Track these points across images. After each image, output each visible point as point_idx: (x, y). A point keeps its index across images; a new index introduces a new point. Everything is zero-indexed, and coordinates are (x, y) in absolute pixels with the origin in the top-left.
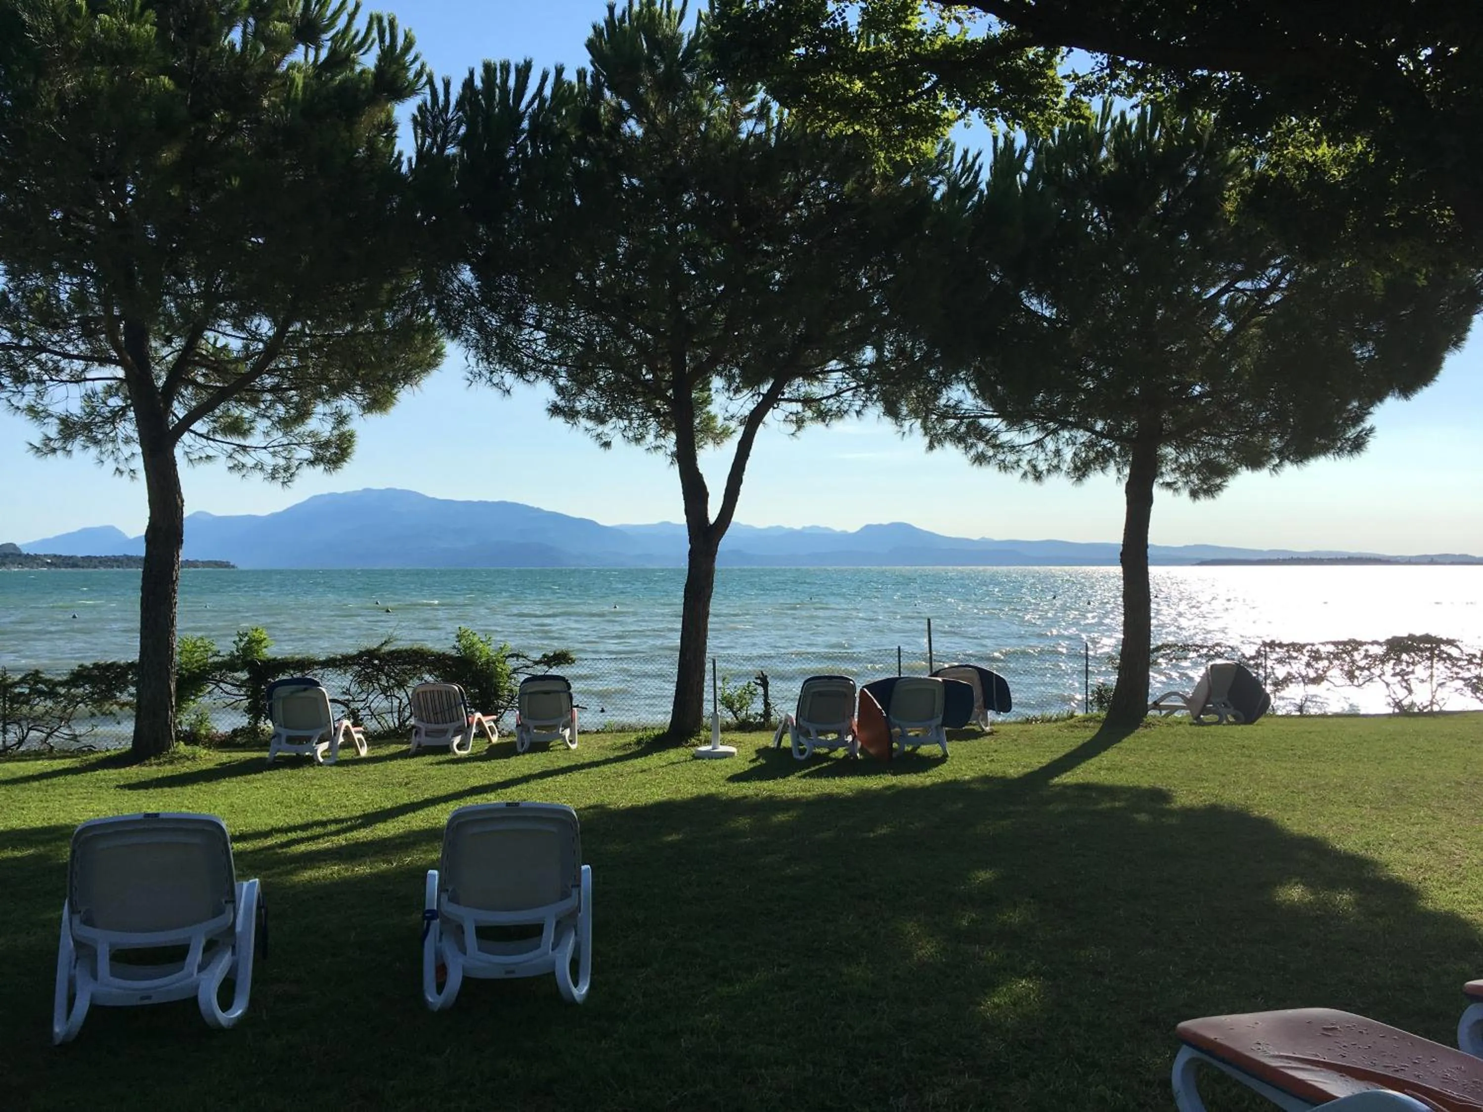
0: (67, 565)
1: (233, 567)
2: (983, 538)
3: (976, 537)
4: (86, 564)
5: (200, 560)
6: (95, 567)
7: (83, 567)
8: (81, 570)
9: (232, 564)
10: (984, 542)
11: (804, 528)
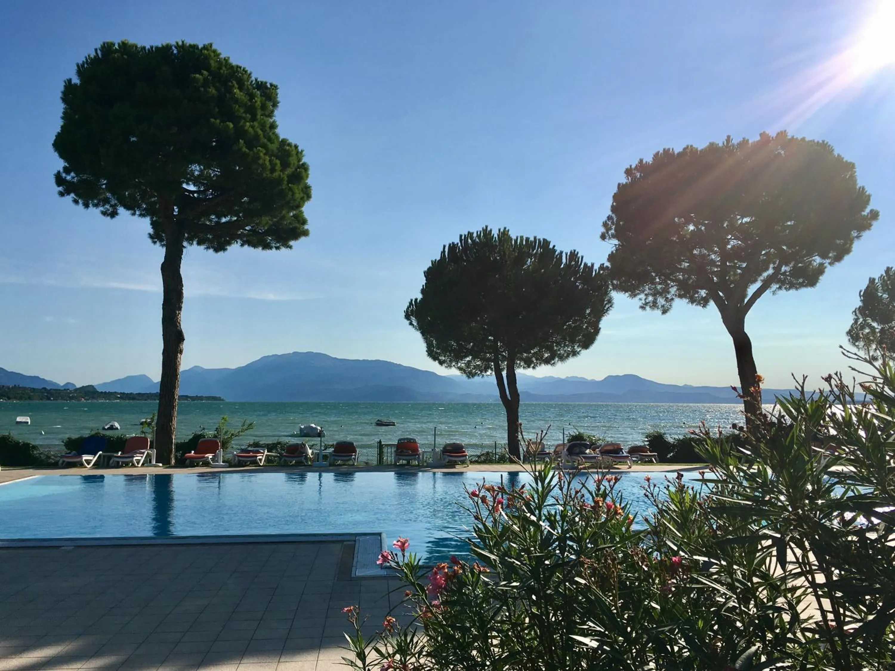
0: (130, 399)
1: (223, 400)
2: (685, 385)
3: (681, 384)
4: (140, 398)
5: (204, 396)
6: (146, 400)
7: (138, 400)
8: (138, 401)
9: (222, 398)
10: (686, 387)
11: (567, 377)
